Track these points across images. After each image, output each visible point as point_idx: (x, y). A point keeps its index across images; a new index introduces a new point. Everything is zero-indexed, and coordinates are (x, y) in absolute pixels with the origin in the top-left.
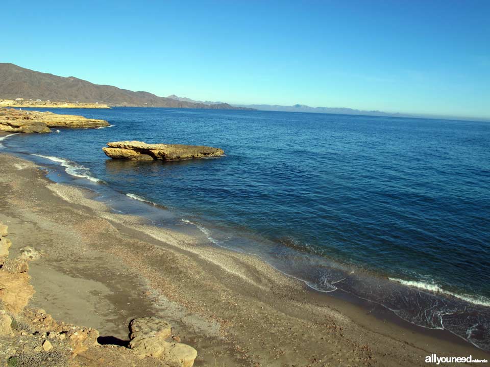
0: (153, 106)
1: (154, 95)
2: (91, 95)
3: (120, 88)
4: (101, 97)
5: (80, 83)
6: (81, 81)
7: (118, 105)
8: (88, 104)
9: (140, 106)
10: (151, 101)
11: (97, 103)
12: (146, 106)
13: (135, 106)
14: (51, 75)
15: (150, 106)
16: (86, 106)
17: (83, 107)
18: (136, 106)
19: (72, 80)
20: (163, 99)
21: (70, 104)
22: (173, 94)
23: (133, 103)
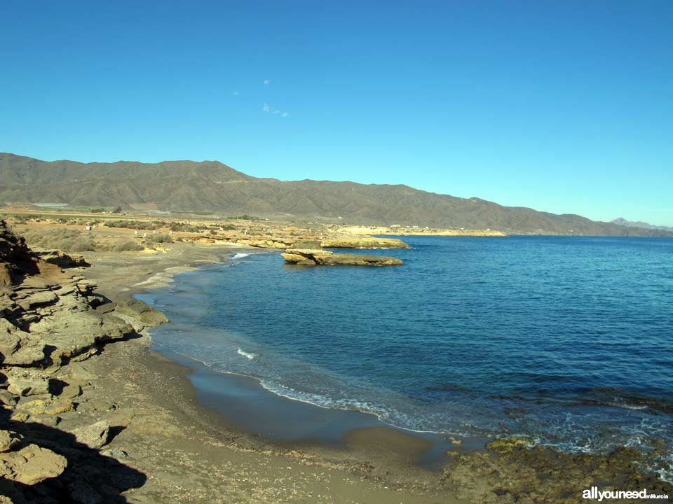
0: (581, 234)
1: (587, 219)
2: (496, 220)
3: (538, 210)
4: (509, 223)
5: (483, 205)
6: (486, 203)
7: (530, 234)
8: (476, 231)
9: (562, 234)
10: (581, 228)
11: (489, 230)
12: (571, 235)
13: (554, 234)
14: (448, 196)
15: (576, 234)
16: (473, 234)
17: (469, 234)
18: (557, 234)
19: (475, 201)
20: (601, 224)
21: (453, 231)
22: (619, 217)
23: (554, 230)
